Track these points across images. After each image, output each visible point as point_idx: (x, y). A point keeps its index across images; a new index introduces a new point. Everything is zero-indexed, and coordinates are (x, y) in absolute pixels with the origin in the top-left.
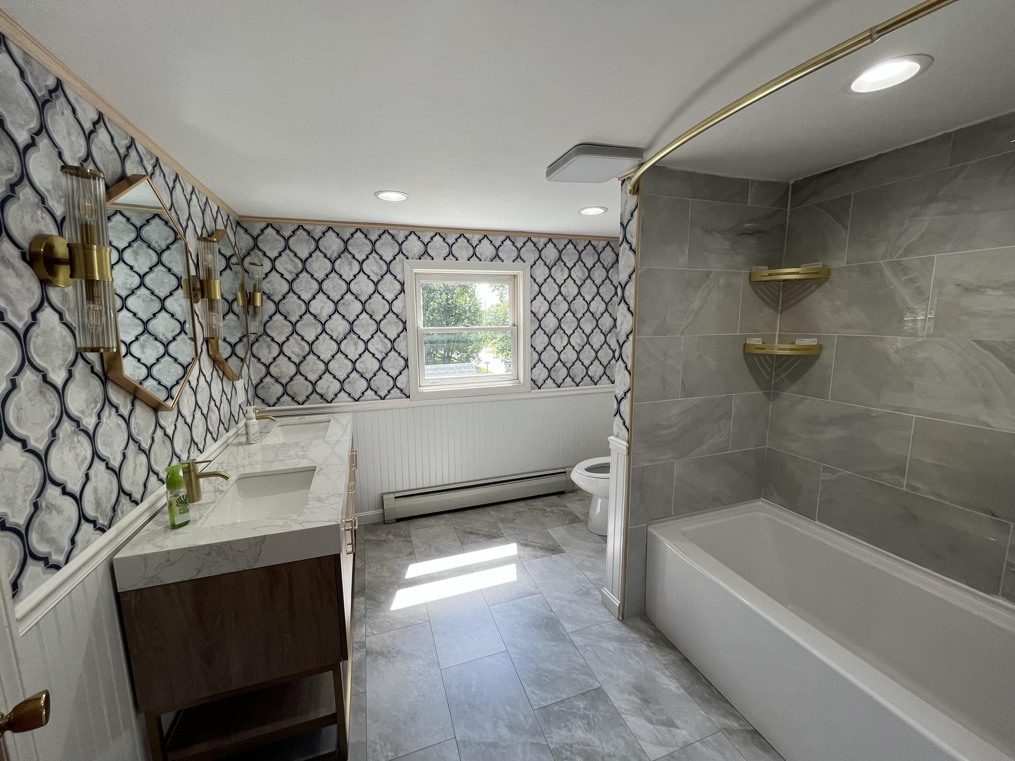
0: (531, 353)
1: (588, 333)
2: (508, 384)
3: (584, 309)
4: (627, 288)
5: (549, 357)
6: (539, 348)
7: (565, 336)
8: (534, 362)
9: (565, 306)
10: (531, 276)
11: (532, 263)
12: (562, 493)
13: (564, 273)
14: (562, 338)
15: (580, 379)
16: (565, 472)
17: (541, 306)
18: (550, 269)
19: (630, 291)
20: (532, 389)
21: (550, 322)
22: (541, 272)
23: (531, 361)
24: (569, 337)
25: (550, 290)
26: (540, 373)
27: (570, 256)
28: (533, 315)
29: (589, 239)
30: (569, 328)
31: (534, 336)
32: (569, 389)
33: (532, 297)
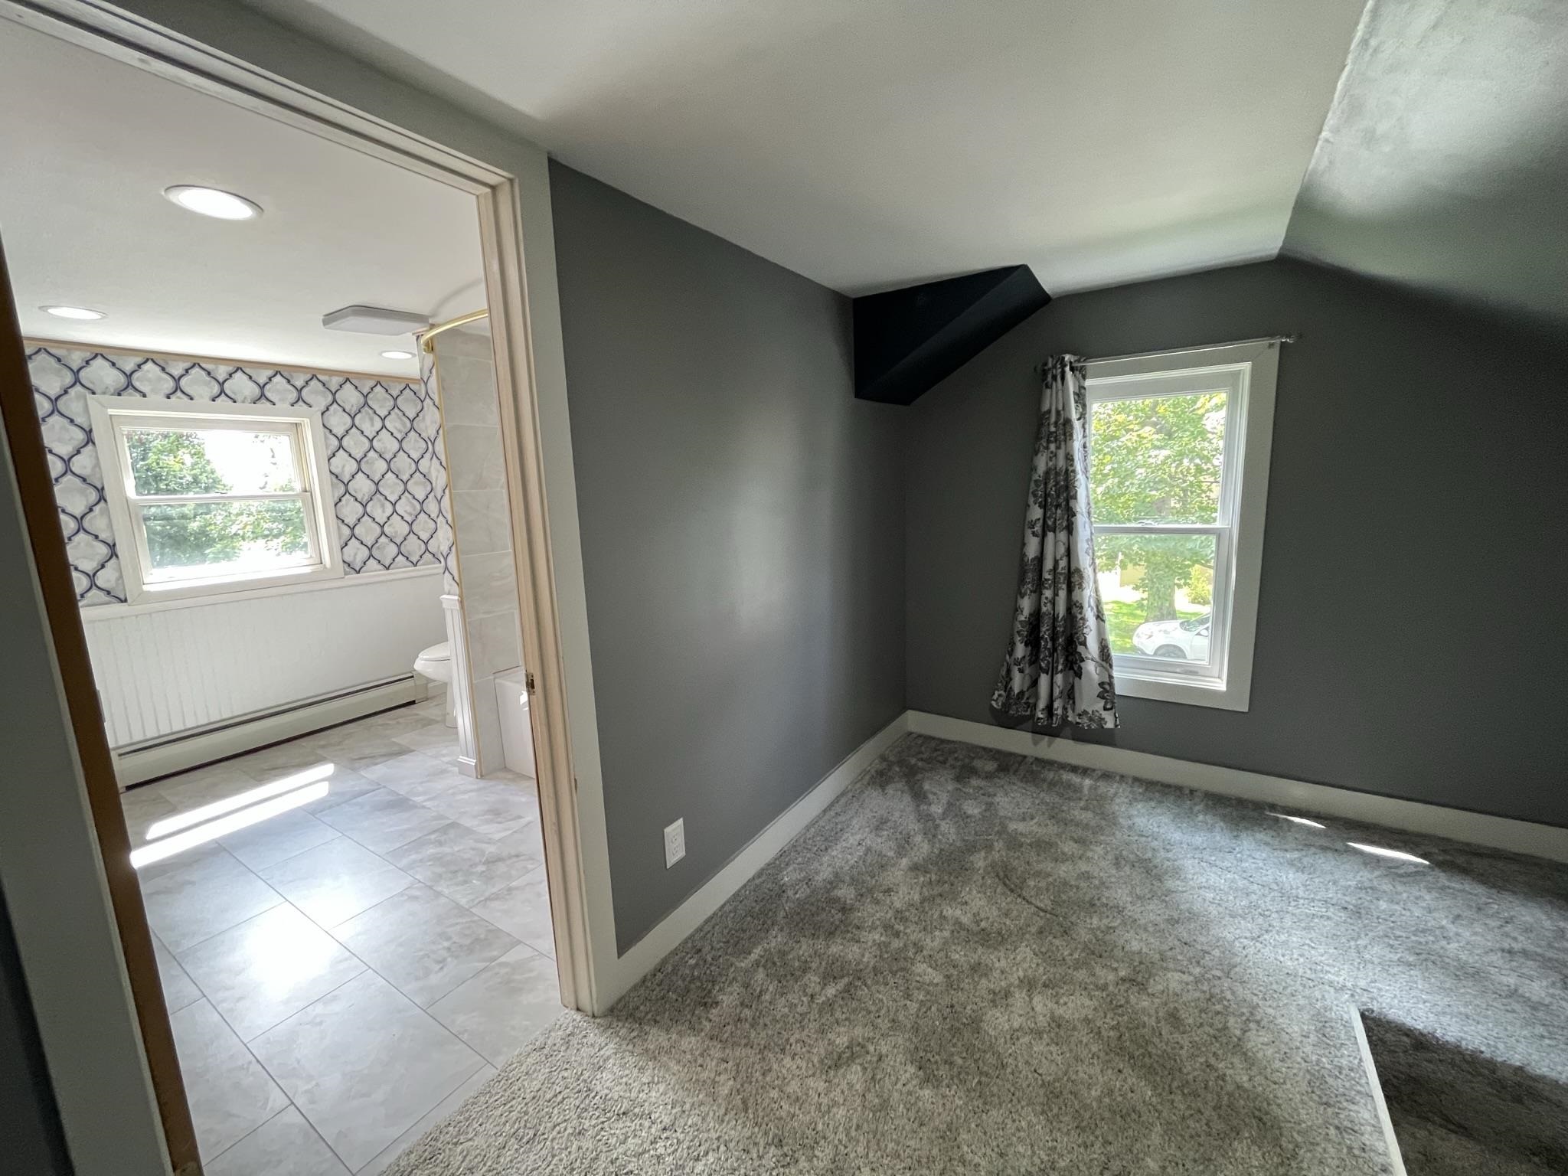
0: (339, 528)
1: (421, 498)
2: (308, 570)
3: (410, 468)
4: (436, 443)
5: (367, 531)
6: (350, 521)
7: (388, 505)
8: (345, 538)
9: (382, 466)
10: (324, 425)
11: (323, 408)
12: (413, 703)
13: (375, 423)
14: (383, 506)
15: (418, 558)
16: (412, 677)
17: (344, 465)
18: (353, 418)
19: (440, 446)
20: (346, 574)
21: (362, 486)
22: (339, 421)
23: (340, 538)
24: (394, 505)
25: (356, 444)
26: (356, 552)
27: (380, 402)
28: (334, 477)
29: (407, 382)
30: (392, 493)
31: (339, 505)
32: (402, 570)
33: (330, 453)
